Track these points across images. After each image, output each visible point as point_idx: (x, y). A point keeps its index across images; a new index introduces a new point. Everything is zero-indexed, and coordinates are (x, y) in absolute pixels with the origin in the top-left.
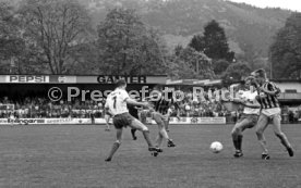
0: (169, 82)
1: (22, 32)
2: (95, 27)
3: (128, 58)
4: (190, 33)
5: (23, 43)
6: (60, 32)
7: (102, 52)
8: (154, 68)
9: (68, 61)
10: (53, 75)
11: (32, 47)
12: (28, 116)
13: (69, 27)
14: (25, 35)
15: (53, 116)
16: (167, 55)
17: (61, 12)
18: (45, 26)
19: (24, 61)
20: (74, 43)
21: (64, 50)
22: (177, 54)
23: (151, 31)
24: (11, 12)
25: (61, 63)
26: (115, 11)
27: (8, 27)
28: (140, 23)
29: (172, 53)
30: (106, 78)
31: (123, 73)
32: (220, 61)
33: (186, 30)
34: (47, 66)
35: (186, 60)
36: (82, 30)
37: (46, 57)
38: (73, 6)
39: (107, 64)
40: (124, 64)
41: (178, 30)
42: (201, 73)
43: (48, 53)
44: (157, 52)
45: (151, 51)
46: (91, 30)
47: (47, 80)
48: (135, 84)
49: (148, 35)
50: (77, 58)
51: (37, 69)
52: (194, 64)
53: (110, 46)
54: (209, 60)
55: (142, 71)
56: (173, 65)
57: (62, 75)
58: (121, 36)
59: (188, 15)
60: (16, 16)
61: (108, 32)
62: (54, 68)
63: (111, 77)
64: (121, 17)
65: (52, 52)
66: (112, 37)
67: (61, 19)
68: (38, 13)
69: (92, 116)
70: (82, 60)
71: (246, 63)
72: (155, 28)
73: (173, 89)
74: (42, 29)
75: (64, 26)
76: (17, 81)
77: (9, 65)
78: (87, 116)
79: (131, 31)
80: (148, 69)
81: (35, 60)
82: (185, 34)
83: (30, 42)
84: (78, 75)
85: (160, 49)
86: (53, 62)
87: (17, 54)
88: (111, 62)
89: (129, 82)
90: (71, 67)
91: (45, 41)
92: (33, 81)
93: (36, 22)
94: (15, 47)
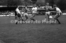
0: (23, 6)
8: (20, 3)
16: (22, 0)
30: (9, 6)
32: (34, 2)
35: (27, 1)
39: (9, 3)
40: (13, 3)
42: (30, 4)
50: (2, 2)
52: (28, 2)
54: (32, 1)
56: (24, 3)
69: (6, 14)
70: (4, 2)
71: (40, 2)
73: (24, 8)
78: (5, 14)
80: (18, 4)
88: (10, 2)
89: (14, 6)
90: (1, 3)
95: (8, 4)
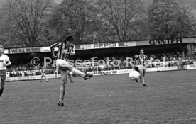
1: (99, 15)
2: (146, 9)
3: (169, 27)
5: (101, 23)
6: (123, 14)
7: (151, 25)
8: (187, 32)
9: (130, 32)
10: (121, 42)
11: (106, 25)
12: (106, 69)
13: (129, 10)
14: (101, 18)
15: (121, 69)
16: (195, 23)
19: (102, 34)
20: (133, 20)
21: (127, 26)
23: (183, 8)
24: (92, 4)
25: (125, 33)
27: (90, 13)
28: (176, 4)
30: (155, 41)
31: (166, 37)
34: (117, 36)
36: (138, 11)
37: (115, 31)
39: (155, 32)
40: (167, 32)
43: (116, 28)
44: (188, 21)
45: (184, 21)
46: (143, 11)
47: (117, 45)
49: (182, 11)
50: (135, 30)
51: (110, 39)
53: (157, 20)
55: (179, 35)
57: (127, 41)
58: (163, 13)
60: (95, 6)
61: (155, 11)
62: (121, 37)
63: (158, 40)
65: (119, 27)
66: (158, 14)
67: (124, 5)
68: (109, 3)
70: (139, 31)
72: (186, 6)
74: (112, 13)
75: (126, 10)
76: (98, 47)
77: (92, 37)
79: (170, 9)
80: (182, 33)
81: (109, 33)
83: (104, 21)
84: (136, 41)
85: (190, 20)
86: (120, 33)
87: (97, 30)
88: (157, 31)
89: (170, 42)
90: (132, 35)
91: (114, 20)
92: (108, 47)
93: (108, 8)
94: (95, 26)
95: (152, 35)
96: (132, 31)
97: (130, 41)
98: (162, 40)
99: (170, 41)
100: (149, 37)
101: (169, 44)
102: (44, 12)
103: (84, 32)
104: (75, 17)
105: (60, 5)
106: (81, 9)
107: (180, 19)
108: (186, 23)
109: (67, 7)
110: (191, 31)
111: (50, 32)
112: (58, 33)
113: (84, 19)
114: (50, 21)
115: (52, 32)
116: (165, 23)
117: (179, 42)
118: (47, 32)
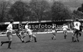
1: (31, 9)
2: (50, 7)
3: (60, 14)
4: (77, 7)
5: (31, 12)
6: (41, 9)
7: (53, 13)
8: (68, 17)
9: (43, 16)
10: (40, 20)
11: (33, 13)
12: (33, 32)
13: (43, 7)
14: (31, 10)
15: (40, 32)
16: (71, 13)
17: (41, 3)
18: (37, 7)
19: (31, 17)
20: (45, 11)
21: (42, 13)
22: (74, 12)
23: (66, 7)
24: (27, 4)
25: (41, 17)
26: (56, 2)
27: (27, 8)
28: (63, 5)
29: (72, 12)
31: (59, 19)
33: (76, 6)
34: (38, 18)
35: (77, 14)
36: (47, 8)
37: (37, 16)
38: (44, 1)
40: (59, 16)
41: (74, 6)
42: (81, 17)
44: (68, 12)
45: (67, 12)
46: (49, 8)
47: (38, 22)
48: (62, 21)
49: (65, 8)
50: (46, 15)
51: (35, 19)
52: (79, 15)
53: (55, 12)
55: (64, 18)
56: (73, 16)
57: (42, 20)
58: (58, 9)
59: (77, 2)
60: (29, 5)
63: (55, 20)
64: (58, 3)
65: (39, 14)
66: (55, 9)
67: (41, 5)
68: (35, 4)
70: (47, 16)
72: (67, 6)
74: (36, 8)
75: (42, 7)
77: (27, 18)
79: (61, 7)
80: (66, 17)
81: (34, 17)
82: (76, 7)
83: (32, 12)
84: (46, 20)
86: (39, 17)
87: (29, 15)
88: (55, 16)
90: (44, 18)
91: (37, 11)
92: (34, 22)
93: (34, 6)
94: (29, 13)
95: (53, 18)
96: (44, 16)
97: (43, 20)
98: (57, 20)
99: (60, 20)
100: (51, 19)
101: (60, 22)
102: (7, 7)
103: (24, 16)
104: (20, 10)
105: (14, 4)
106: (23, 6)
107: (64, 11)
108: (67, 13)
109: (17, 5)
110: (69, 16)
111: (9, 16)
112: (13, 16)
113: (24, 11)
114: (9, 11)
115: (10, 16)
116: (58, 13)
117: (64, 21)
118: (8, 16)
